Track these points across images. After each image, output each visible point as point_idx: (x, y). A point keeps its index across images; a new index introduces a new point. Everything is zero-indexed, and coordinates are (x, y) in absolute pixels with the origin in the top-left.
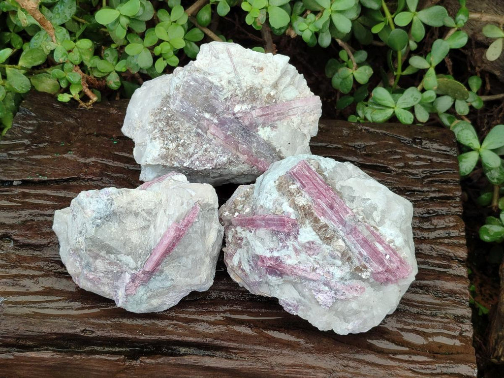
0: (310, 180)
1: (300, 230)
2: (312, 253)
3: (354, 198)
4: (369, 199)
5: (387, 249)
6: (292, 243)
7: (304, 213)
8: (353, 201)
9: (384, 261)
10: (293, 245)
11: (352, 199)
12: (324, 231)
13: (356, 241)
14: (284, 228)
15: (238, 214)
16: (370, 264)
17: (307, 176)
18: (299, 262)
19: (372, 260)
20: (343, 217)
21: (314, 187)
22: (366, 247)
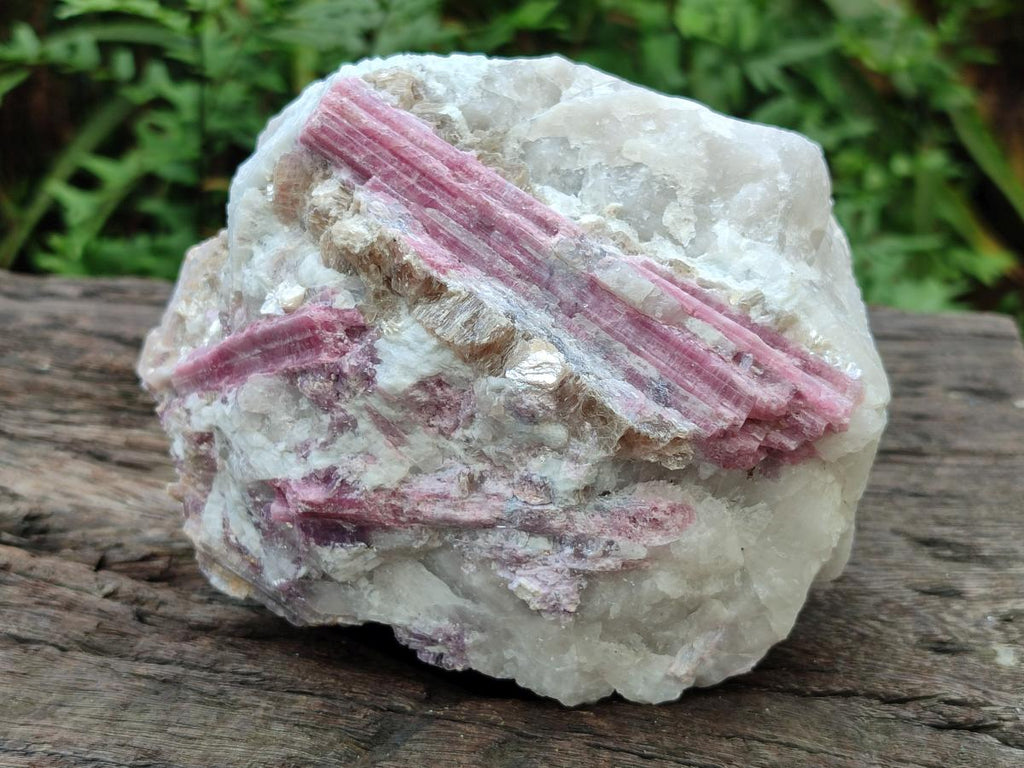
1: (380, 344)
2: (447, 423)
4: (637, 166)
5: (739, 333)
6: (361, 403)
7: (379, 277)
8: (575, 188)
9: (732, 383)
10: (367, 408)
11: (570, 181)
12: (465, 325)
13: (608, 330)
14: (318, 352)
15: (190, 349)
16: (679, 409)
17: (365, 132)
18: (416, 470)
19: (682, 392)
20: (537, 251)
21: (402, 169)
22: (652, 347)
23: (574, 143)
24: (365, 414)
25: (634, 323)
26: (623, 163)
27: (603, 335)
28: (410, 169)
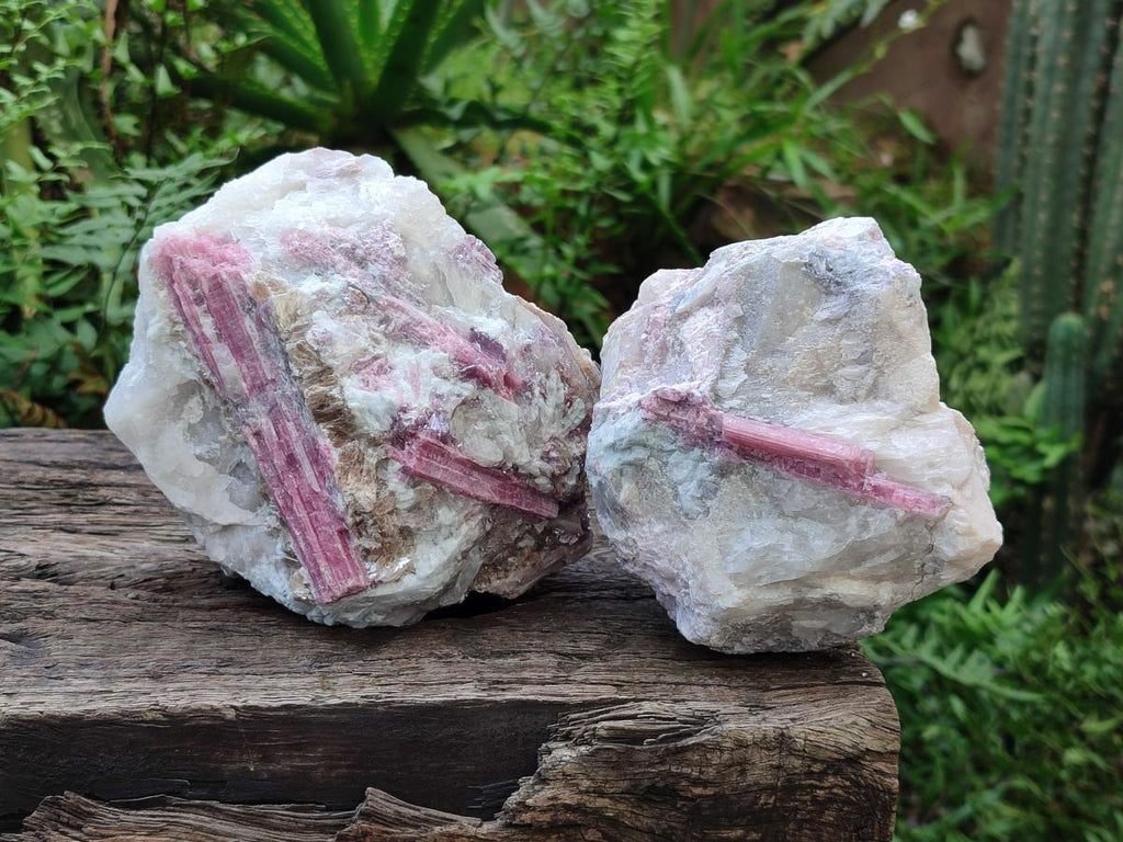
0: (321, 547)
1: (386, 428)
3: (233, 473)
4: (199, 458)
5: (193, 317)
8: (239, 465)
11: (239, 471)
13: (258, 359)
19: (238, 301)
20: (270, 428)
21: (318, 524)
22: (240, 336)
23: (227, 496)
25: (242, 356)
26: (207, 465)
27: (262, 358)
28: (314, 521)
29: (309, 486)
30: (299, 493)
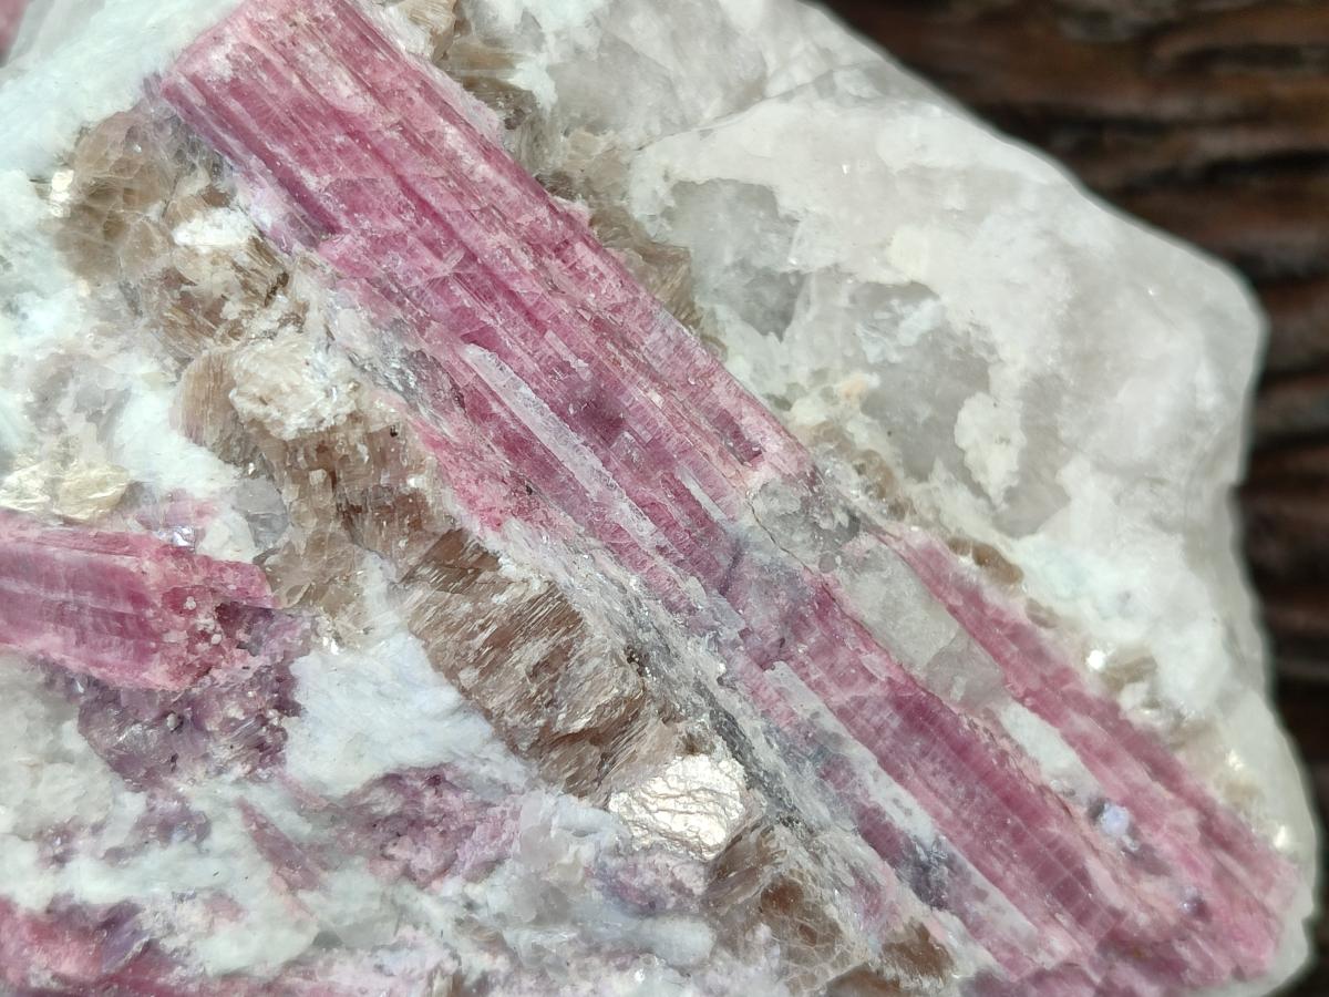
0: (378, 154)
1: (303, 667)
2: (426, 860)
4: (916, 291)
5: (1107, 757)
6: (232, 794)
7: (327, 500)
8: (778, 320)
9: (1083, 876)
10: (246, 810)
11: (772, 297)
12: (534, 673)
13: (842, 714)
14: (143, 655)
16: (963, 916)
17: (339, 117)
19: (979, 879)
20: (714, 498)
21: (420, 230)
22: (931, 768)
23: (786, 204)
24: (235, 816)
25: (899, 705)
26: (886, 277)
27: (830, 723)
28: (442, 237)
29: (504, 355)
30: (529, 315)
